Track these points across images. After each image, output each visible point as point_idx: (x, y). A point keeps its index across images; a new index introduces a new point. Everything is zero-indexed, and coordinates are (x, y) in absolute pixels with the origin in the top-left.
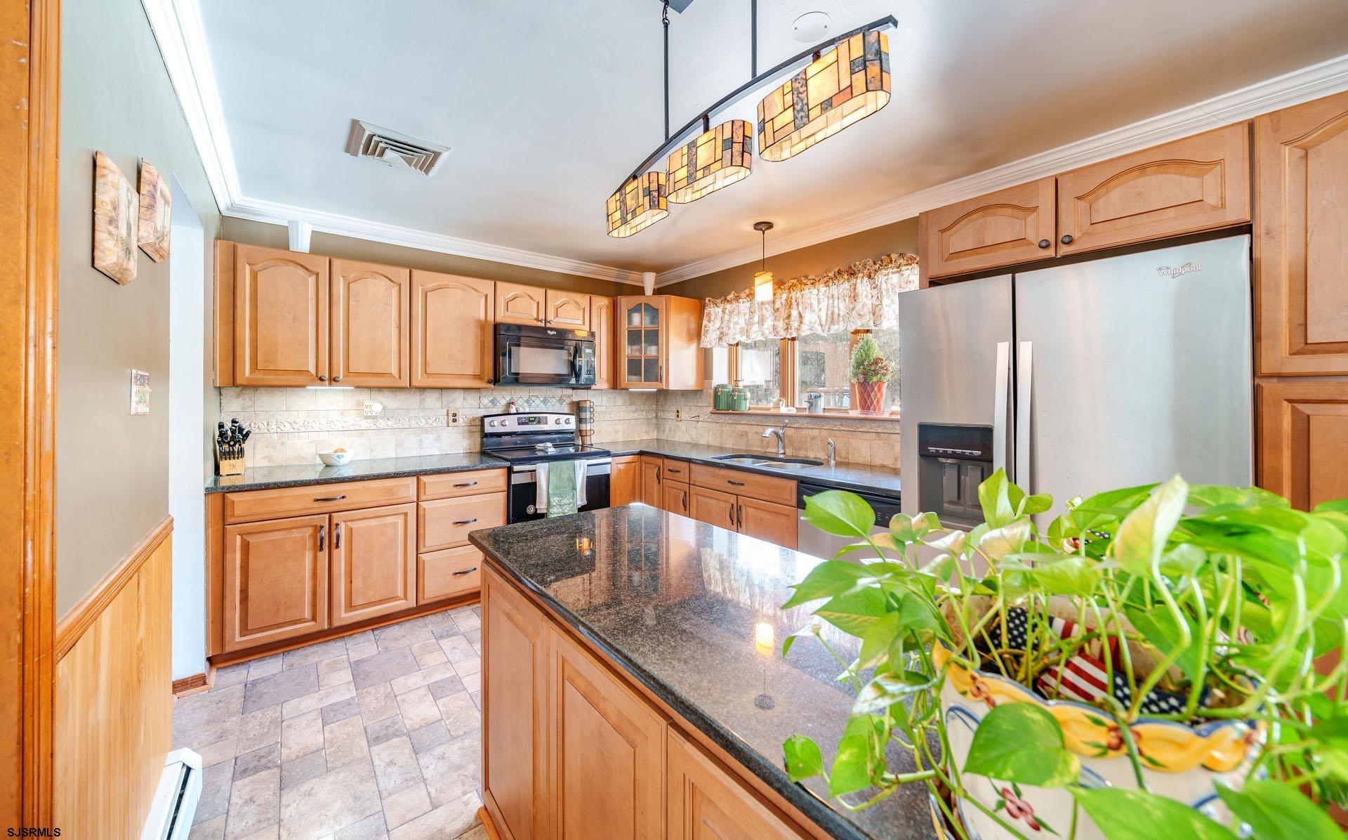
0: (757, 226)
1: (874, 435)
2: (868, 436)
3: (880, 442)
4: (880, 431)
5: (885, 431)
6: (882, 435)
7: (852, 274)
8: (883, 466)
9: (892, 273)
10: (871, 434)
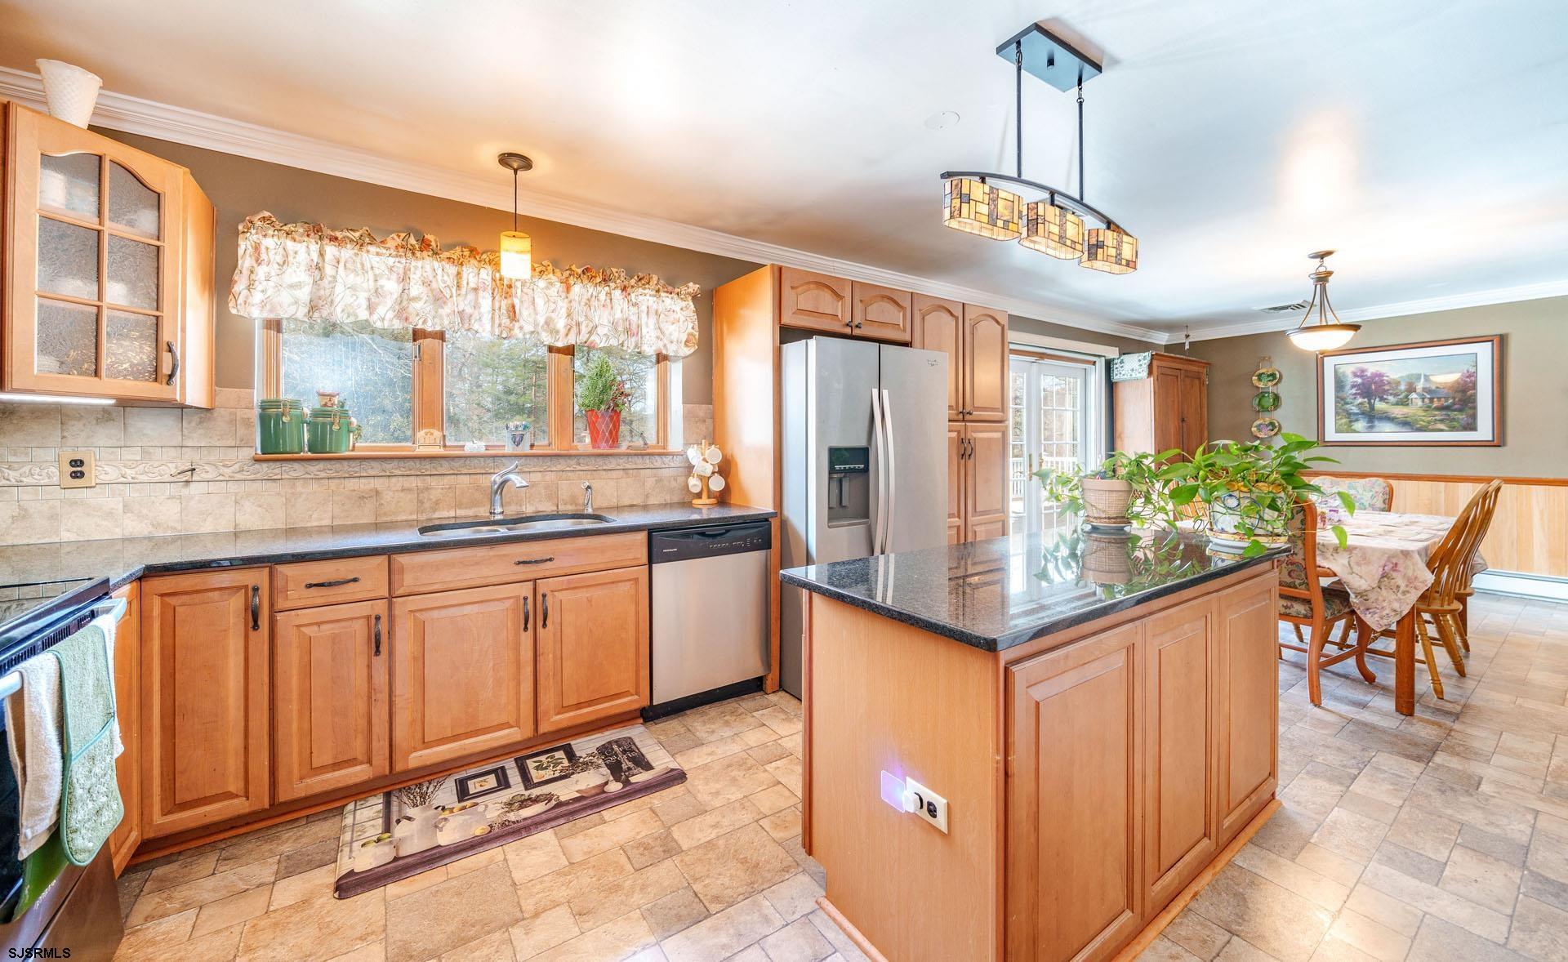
0: (505, 159)
1: (622, 472)
2: (614, 474)
3: (628, 480)
4: (629, 467)
5: (634, 467)
6: (631, 471)
7: (606, 280)
8: (632, 506)
9: (650, 295)
10: (617, 472)
